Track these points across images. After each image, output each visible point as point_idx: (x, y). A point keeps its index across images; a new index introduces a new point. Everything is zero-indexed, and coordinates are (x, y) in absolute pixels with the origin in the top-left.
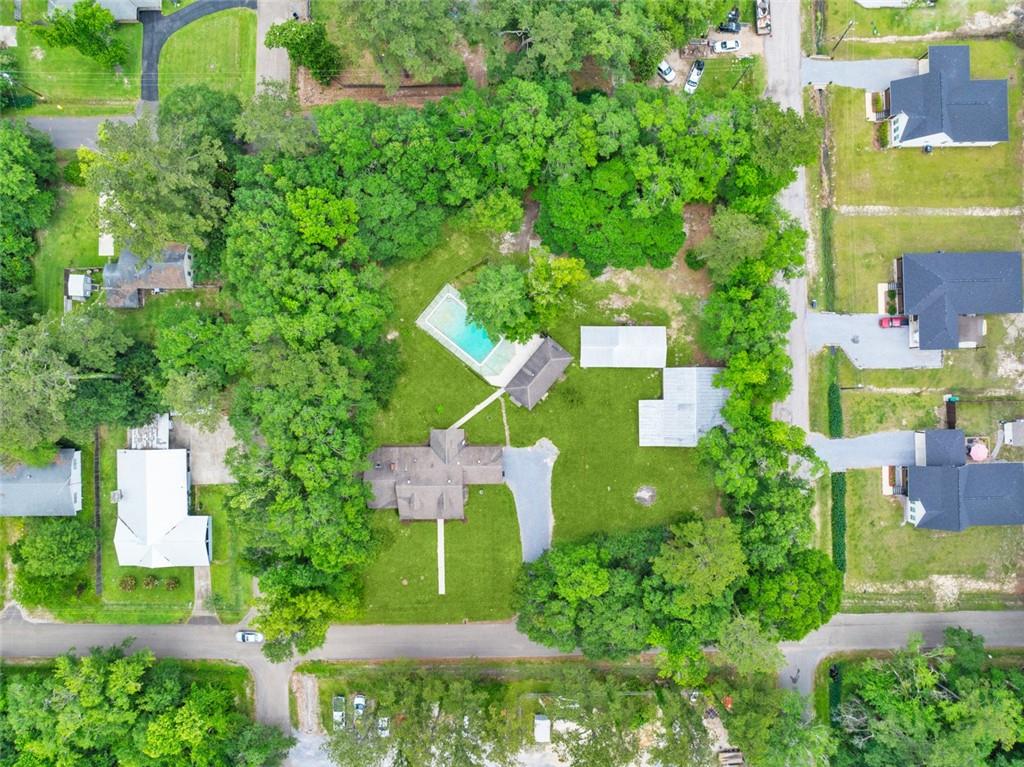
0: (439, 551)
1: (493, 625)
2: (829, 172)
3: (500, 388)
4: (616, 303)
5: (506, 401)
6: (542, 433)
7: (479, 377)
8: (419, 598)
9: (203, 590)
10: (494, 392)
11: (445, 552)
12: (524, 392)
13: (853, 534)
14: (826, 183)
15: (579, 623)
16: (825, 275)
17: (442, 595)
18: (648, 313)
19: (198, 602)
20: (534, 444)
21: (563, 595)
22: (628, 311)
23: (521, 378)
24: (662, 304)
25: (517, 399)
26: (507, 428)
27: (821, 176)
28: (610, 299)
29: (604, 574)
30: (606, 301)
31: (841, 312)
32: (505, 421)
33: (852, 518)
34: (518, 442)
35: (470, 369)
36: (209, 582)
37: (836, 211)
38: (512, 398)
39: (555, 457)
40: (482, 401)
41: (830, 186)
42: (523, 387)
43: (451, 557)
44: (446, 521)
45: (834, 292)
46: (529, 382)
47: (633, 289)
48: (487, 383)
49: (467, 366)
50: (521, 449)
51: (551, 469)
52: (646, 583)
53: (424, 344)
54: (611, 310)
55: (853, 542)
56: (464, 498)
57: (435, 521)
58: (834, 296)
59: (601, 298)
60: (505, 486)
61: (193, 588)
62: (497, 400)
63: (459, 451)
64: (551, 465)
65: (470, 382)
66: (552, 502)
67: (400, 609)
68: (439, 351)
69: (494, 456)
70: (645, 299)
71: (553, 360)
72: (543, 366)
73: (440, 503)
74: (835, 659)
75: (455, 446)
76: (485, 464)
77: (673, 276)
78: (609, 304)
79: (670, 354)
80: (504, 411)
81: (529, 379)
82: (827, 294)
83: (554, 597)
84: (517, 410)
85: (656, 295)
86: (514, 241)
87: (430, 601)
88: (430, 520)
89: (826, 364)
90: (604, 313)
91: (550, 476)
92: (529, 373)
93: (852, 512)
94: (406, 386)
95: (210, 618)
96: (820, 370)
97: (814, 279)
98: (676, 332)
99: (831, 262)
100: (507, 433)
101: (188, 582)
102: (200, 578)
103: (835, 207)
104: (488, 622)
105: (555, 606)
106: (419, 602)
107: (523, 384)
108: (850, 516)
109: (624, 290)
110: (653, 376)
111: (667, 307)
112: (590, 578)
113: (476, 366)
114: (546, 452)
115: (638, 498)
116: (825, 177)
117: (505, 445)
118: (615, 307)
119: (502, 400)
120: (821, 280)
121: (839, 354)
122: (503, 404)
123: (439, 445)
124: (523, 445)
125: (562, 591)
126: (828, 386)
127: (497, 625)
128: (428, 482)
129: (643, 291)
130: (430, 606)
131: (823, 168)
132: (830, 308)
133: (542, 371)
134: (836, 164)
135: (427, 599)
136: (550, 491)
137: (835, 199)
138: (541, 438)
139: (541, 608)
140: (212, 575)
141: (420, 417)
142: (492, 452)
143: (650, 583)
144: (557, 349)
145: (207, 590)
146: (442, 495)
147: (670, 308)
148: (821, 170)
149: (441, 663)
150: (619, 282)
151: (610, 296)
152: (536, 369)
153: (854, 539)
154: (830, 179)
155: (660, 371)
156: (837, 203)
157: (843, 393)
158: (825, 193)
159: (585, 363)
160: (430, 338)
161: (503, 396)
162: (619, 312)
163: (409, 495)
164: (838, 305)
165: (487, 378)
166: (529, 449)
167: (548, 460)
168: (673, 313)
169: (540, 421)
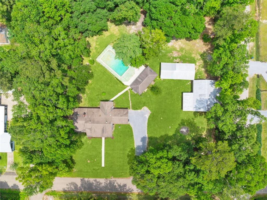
0: (102, 150)
1: (123, 180)
2: (259, 7)
3: (128, 86)
4: (175, 55)
5: (130, 92)
6: (144, 105)
7: (120, 82)
8: (94, 168)
9: (10, 161)
10: (126, 88)
11: (105, 150)
12: (138, 88)
13: (264, 148)
14: (257, 11)
15: (158, 183)
16: (256, 47)
17: (103, 167)
18: (187, 59)
19: (8, 166)
20: (141, 109)
21: (152, 172)
22: (180, 58)
23: (137, 82)
24: (193, 56)
25: (135, 91)
26: (130, 102)
27: (256, 8)
28: (173, 53)
29: (170, 164)
30: (171, 54)
31: (262, 61)
32: (130, 100)
33: (264, 141)
34: (135, 108)
35: (117, 79)
36: (13, 159)
37: (261, 22)
38: (133, 90)
39: (149, 114)
40: (121, 91)
41: (259, 12)
42: (137, 86)
43: (107, 153)
44: (105, 138)
45: (259, 53)
46: (140, 84)
47: (182, 49)
48: (123, 84)
49: (115, 77)
50: (136, 111)
51: (148, 119)
52: (187, 167)
53: (99, 68)
54: (173, 57)
55: (264, 151)
56: (112, 129)
57: (101, 138)
58: (259, 55)
59: (169, 52)
60: (129, 125)
61: (7, 161)
62: (127, 91)
63: (111, 111)
64: (147, 117)
65: (117, 84)
66: (147, 132)
67: (87, 172)
68: (105, 71)
69: (125, 113)
70: (186, 53)
71: (149, 75)
72: (145, 78)
73: (103, 131)
74: (256, 197)
75: (109, 108)
76: (121, 116)
77: (198, 45)
78: (172, 55)
79: (196, 75)
80: (129, 96)
81: (140, 83)
82: (257, 54)
83: (148, 172)
84: (135, 95)
85: (191, 52)
86: (136, 29)
87: (99, 169)
88: (99, 138)
89: (256, 81)
90: (170, 58)
91: (147, 122)
92: (140, 80)
93: (264, 139)
94: (91, 85)
95: (13, 173)
96: (253, 83)
97: (252, 48)
98: (198, 67)
99: (259, 42)
100: (131, 104)
101: (5, 158)
102: (9, 157)
103: (261, 20)
104: (121, 178)
105: (149, 177)
106: (94, 169)
107: (137, 84)
108: (263, 141)
109: (178, 49)
110: (188, 83)
111: (195, 57)
112: (164, 166)
113: (119, 78)
114: (146, 112)
115: (181, 131)
116: (257, 9)
117: (130, 109)
118: (175, 56)
119: (129, 91)
120: (255, 48)
121: (261, 78)
122: (129, 93)
123: (103, 108)
124: (137, 109)
125: (152, 171)
126: (256, 90)
127: (125, 179)
128: (98, 122)
129: (186, 50)
130: (98, 171)
131: (257, 5)
132: (257, 60)
133: (146, 79)
134: (262, 3)
135: (97, 168)
136: (147, 127)
137: (261, 17)
138: (143, 106)
139: (142, 176)
140: (14, 156)
141: (96, 97)
142: (124, 111)
143: (188, 167)
144: (151, 71)
145: (12, 162)
146: (103, 128)
147: (196, 57)
148: (256, 6)
149: (102, 193)
150: (176, 46)
151: (173, 52)
152: (143, 79)
153: (265, 150)
154: (259, 9)
155: (192, 82)
156: (262, 19)
157: (262, 93)
158: (257, 15)
159: (162, 77)
160: (102, 66)
161: (129, 90)
162: (176, 58)
163: (90, 128)
164: (260, 58)
165: (123, 82)
166: (139, 111)
167: (146, 115)
168: (197, 59)
169: (144, 100)
